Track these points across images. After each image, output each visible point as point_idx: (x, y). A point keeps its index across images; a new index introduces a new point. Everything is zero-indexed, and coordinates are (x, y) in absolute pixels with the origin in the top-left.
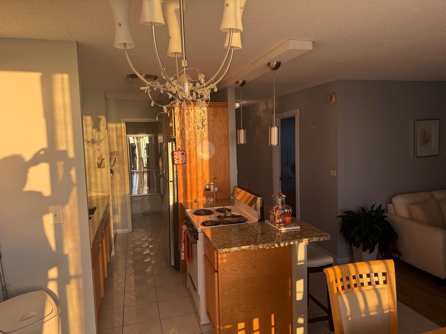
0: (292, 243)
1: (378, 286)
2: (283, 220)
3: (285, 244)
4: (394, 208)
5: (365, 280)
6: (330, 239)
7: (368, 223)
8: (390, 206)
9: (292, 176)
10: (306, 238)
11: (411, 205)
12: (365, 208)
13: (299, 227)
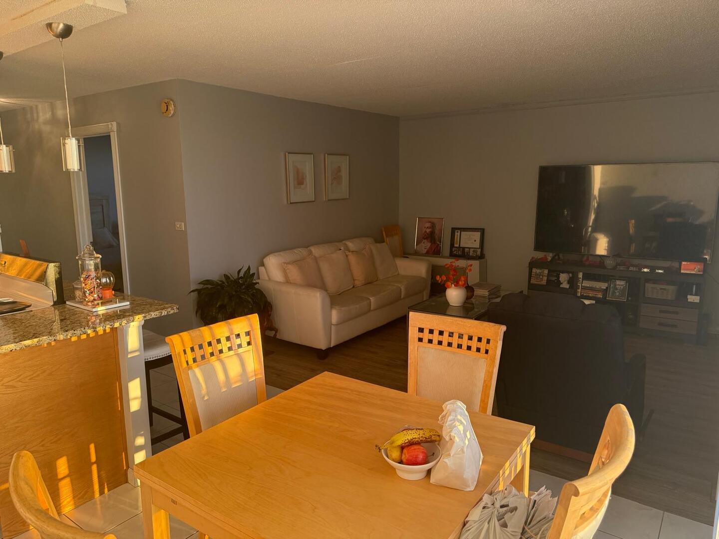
0: (117, 325)
1: (240, 350)
2: (100, 296)
3: (104, 327)
4: (267, 272)
5: (225, 345)
6: (178, 311)
7: (234, 293)
8: (262, 269)
9: (115, 244)
10: (139, 314)
11: (286, 265)
12: (229, 275)
13: (128, 303)
